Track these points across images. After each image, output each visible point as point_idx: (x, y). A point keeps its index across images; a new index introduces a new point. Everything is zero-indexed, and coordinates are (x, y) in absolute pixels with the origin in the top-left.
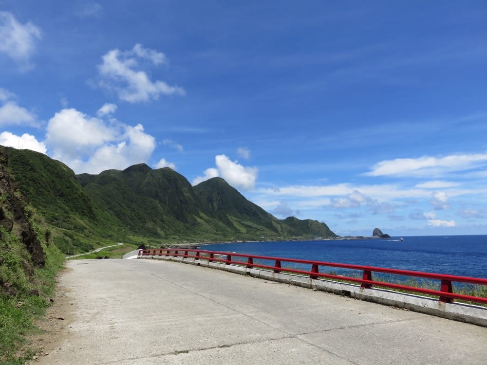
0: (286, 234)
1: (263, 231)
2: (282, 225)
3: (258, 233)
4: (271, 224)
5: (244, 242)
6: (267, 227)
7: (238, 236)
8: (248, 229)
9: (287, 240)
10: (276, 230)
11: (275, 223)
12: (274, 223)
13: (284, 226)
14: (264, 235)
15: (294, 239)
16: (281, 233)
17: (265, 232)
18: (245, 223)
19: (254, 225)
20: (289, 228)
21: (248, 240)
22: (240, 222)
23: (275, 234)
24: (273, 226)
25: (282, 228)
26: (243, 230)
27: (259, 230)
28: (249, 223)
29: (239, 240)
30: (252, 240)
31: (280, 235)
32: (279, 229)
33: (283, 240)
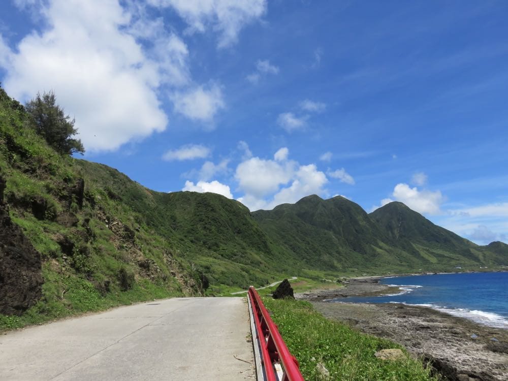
0: (491, 263)
1: (459, 260)
2: (485, 253)
3: (453, 262)
4: (470, 251)
5: (436, 274)
6: (464, 255)
7: (428, 267)
8: (440, 258)
9: (494, 271)
10: (476, 259)
11: (474, 250)
12: (472, 250)
13: (487, 253)
14: (461, 265)
15: (504, 269)
16: (484, 262)
17: (463, 262)
18: (434, 251)
19: (446, 254)
20: (494, 255)
21: (441, 271)
22: (427, 250)
23: (476, 263)
24: (472, 254)
25: (484, 256)
26: (434, 260)
27: (453, 259)
28: (440, 252)
29: (429, 272)
30: (445, 272)
31: (483, 265)
32: (481, 257)
33: (488, 270)
